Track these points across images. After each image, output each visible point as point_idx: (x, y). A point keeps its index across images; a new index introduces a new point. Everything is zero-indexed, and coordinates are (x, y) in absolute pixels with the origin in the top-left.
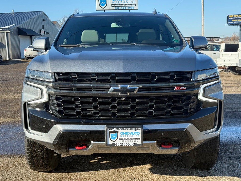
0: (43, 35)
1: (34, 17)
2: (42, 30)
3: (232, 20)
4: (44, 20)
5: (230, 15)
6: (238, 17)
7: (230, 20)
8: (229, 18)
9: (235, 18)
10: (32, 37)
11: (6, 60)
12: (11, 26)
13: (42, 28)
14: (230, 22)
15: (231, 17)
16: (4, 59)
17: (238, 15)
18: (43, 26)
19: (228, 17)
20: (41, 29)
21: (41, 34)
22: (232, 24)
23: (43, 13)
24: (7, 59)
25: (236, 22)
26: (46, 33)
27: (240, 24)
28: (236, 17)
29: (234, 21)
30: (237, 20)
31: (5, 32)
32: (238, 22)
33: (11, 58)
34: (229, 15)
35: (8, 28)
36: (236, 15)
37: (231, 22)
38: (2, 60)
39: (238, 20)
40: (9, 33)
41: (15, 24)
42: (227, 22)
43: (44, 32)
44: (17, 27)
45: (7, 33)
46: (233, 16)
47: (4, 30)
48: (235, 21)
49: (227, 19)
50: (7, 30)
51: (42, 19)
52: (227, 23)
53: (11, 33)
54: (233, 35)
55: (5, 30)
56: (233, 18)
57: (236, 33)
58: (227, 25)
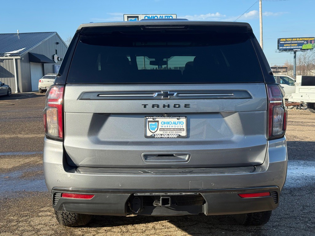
0: (56, 62)
1: (46, 39)
2: (56, 55)
3: (285, 45)
4: (57, 43)
5: (282, 39)
6: (292, 41)
7: (282, 45)
8: (281, 42)
9: (288, 42)
10: (45, 64)
11: (14, 93)
12: (20, 50)
13: (55, 53)
14: (282, 48)
15: (283, 41)
16: (13, 92)
17: (292, 38)
18: (56, 50)
19: (279, 41)
20: (54, 55)
21: (54, 61)
22: (284, 50)
23: (57, 34)
24: (16, 92)
25: (290, 47)
26: (59, 59)
27: (294, 50)
28: (290, 41)
29: (286, 46)
30: (290, 45)
31: (14, 58)
32: (292, 47)
33: (21, 91)
34: (280, 39)
35: (17, 53)
36: (289, 38)
37: (284, 48)
38: (11, 93)
39: (292, 45)
40: (19, 59)
41: (25, 48)
42: (278, 47)
43: (57, 58)
44: (28, 52)
45: (16, 60)
46: (286, 40)
47: (12, 55)
48: (288, 46)
49: (278, 43)
50: (17, 56)
51: (56, 42)
52: (278, 49)
53: (21, 59)
54: (285, 64)
55: (14, 56)
56: (285, 42)
57: (289, 62)
58: (278, 51)
